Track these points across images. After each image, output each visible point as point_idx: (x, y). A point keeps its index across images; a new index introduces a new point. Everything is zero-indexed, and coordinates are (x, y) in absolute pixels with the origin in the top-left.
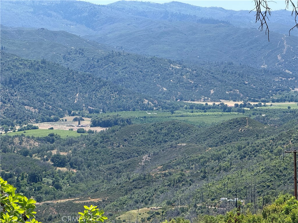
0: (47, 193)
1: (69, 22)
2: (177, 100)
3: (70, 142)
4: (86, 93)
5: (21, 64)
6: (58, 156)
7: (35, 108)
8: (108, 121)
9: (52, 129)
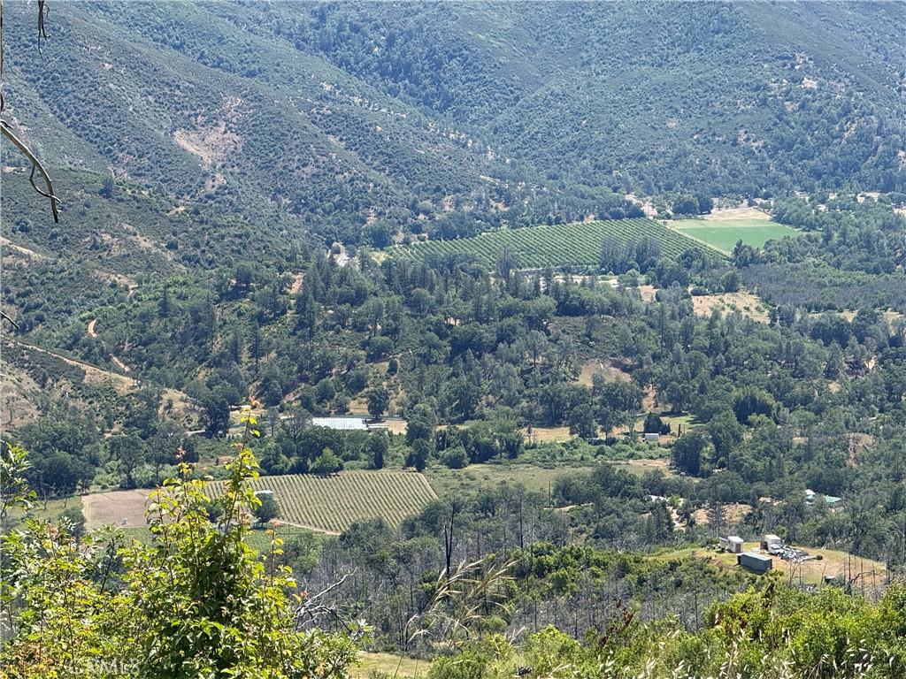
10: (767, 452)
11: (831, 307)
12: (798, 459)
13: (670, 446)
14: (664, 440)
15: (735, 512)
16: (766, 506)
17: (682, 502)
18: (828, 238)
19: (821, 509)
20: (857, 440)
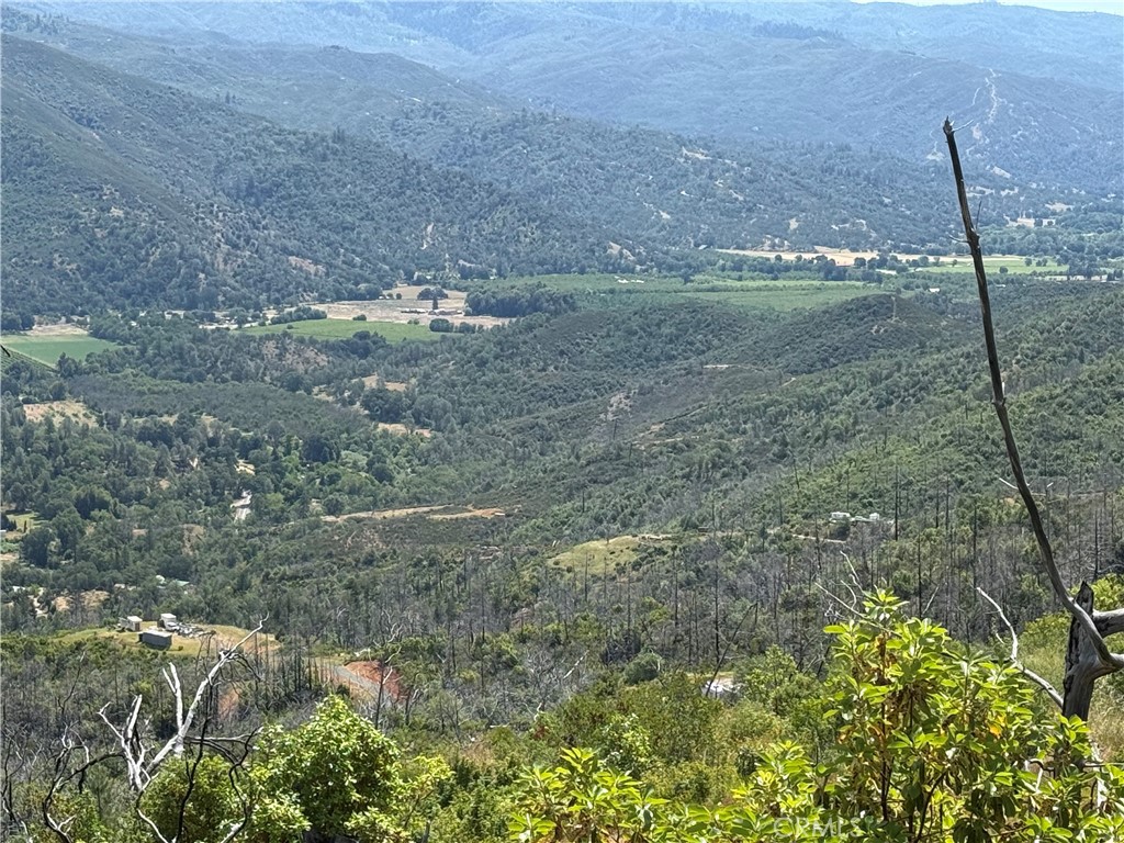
0: (353, 491)
1: (405, 30)
2: (697, 245)
3: (410, 355)
4: (452, 222)
5: (279, 143)
6: (380, 393)
7: (316, 262)
8: (515, 300)
9: (363, 318)
10: (110, 544)
11: (151, 412)
12: (139, 549)
13: (16, 541)
14: (11, 536)
15: (94, 598)
16: (123, 593)
17: (41, 591)
18: (143, 352)
19: (177, 592)
20: (190, 530)
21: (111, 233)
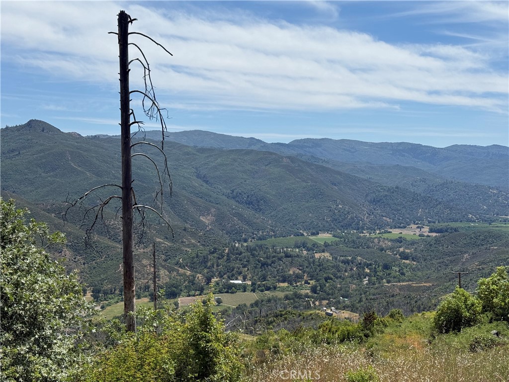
0: (394, 277)
1: (417, 160)
2: (494, 215)
3: (413, 243)
4: (426, 209)
5: (382, 189)
6: (403, 252)
7: (390, 219)
8: (441, 229)
9: (401, 233)
10: (332, 289)
11: (346, 256)
12: (339, 290)
13: (310, 287)
14: (309, 286)
15: (325, 302)
16: (331, 301)
17: (313, 300)
18: (345, 241)
19: (344, 302)
20: (352, 286)
21: (339, 211)
